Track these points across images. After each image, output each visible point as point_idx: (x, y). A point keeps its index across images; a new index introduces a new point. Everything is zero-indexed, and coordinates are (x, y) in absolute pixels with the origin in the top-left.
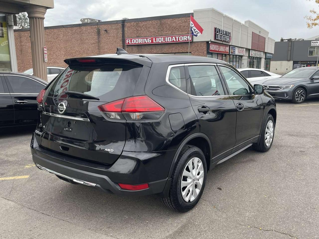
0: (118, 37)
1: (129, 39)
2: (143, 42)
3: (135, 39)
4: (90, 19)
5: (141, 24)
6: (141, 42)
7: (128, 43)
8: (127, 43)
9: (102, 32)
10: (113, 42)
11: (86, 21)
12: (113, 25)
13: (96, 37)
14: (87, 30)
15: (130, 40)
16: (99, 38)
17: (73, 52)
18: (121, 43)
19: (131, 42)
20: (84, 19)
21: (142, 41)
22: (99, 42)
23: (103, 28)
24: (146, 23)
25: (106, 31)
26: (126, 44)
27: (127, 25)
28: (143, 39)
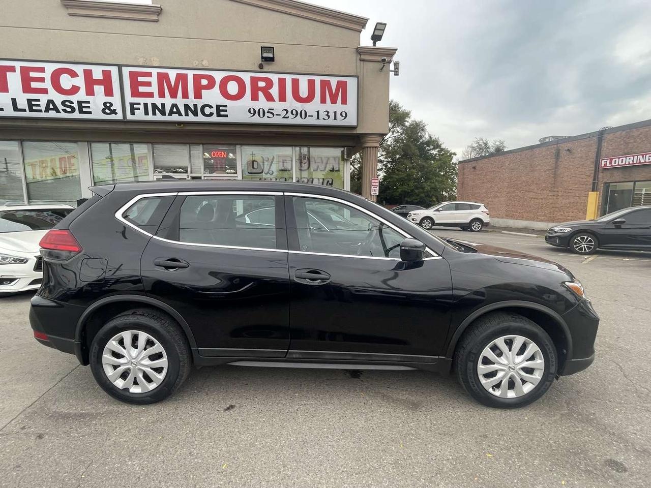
0: (588, 158)
1: (607, 159)
2: (635, 162)
3: (619, 158)
4: (553, 137)
5: (635, 133)
6: (631, 162)
7: (605, 165)
8: (603, 166)
9: (563, 153)
10: (578, 166)
11: (547, 140)
12: (582, 141)
13: (553, 161)
14: (542, 152)
15: (609, 161)
16: (556, 162)
17: (519, 183)
18: (593, 166)
19: (611, 163)
20: (545, 139)
21: (633, 161)
22: (557, 167)
23: (564, 146)
24: (647, 129)
25: (568, 150)
26: (601, 167)
27: (608, 137)
28: (636, 157)
